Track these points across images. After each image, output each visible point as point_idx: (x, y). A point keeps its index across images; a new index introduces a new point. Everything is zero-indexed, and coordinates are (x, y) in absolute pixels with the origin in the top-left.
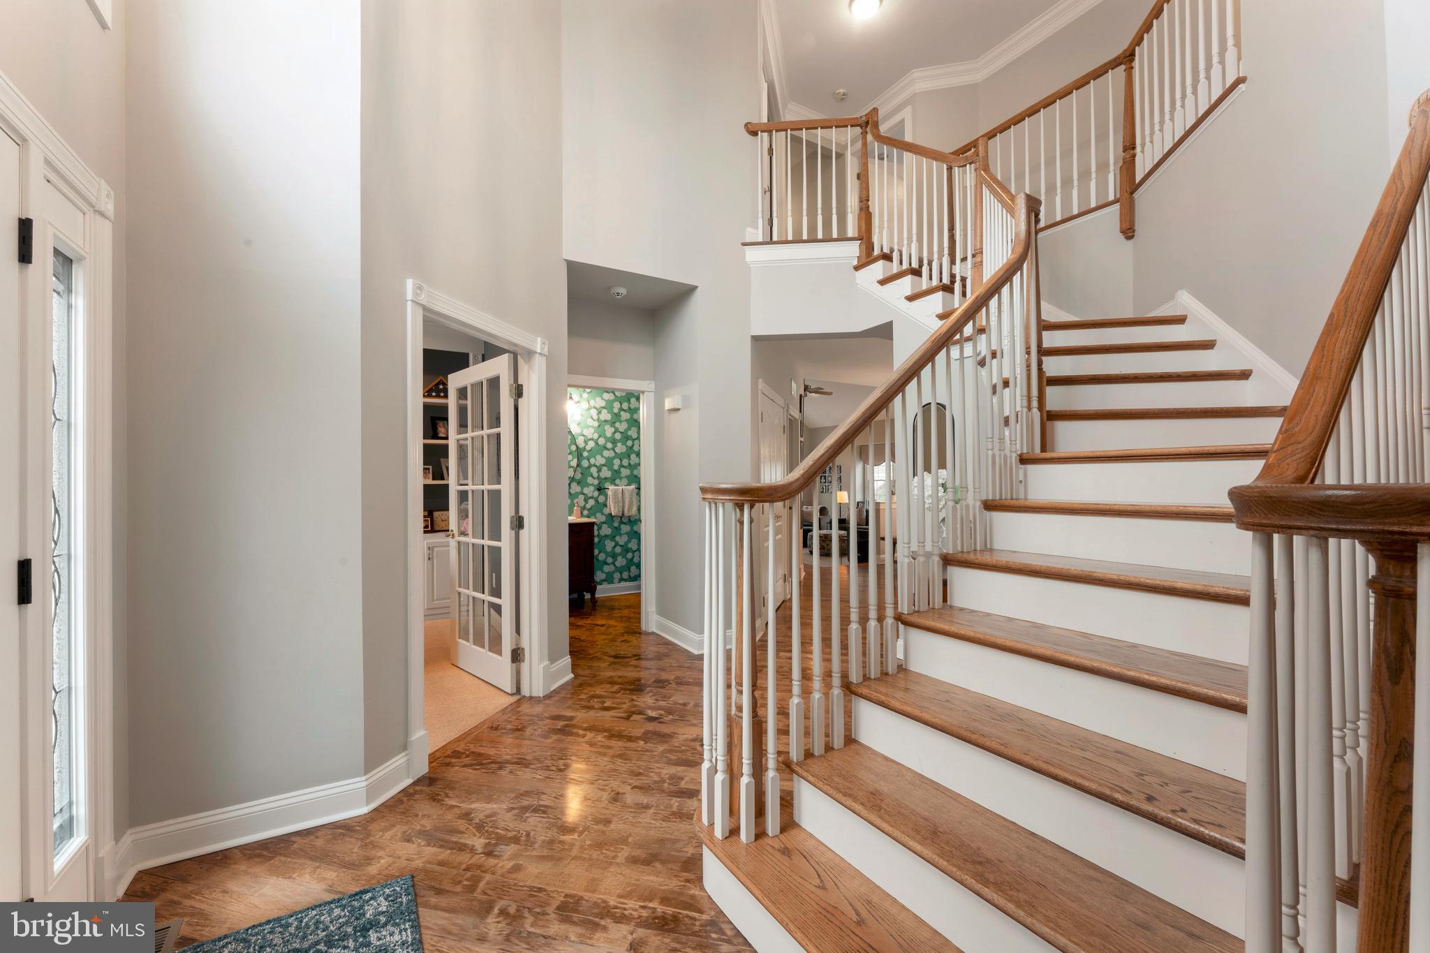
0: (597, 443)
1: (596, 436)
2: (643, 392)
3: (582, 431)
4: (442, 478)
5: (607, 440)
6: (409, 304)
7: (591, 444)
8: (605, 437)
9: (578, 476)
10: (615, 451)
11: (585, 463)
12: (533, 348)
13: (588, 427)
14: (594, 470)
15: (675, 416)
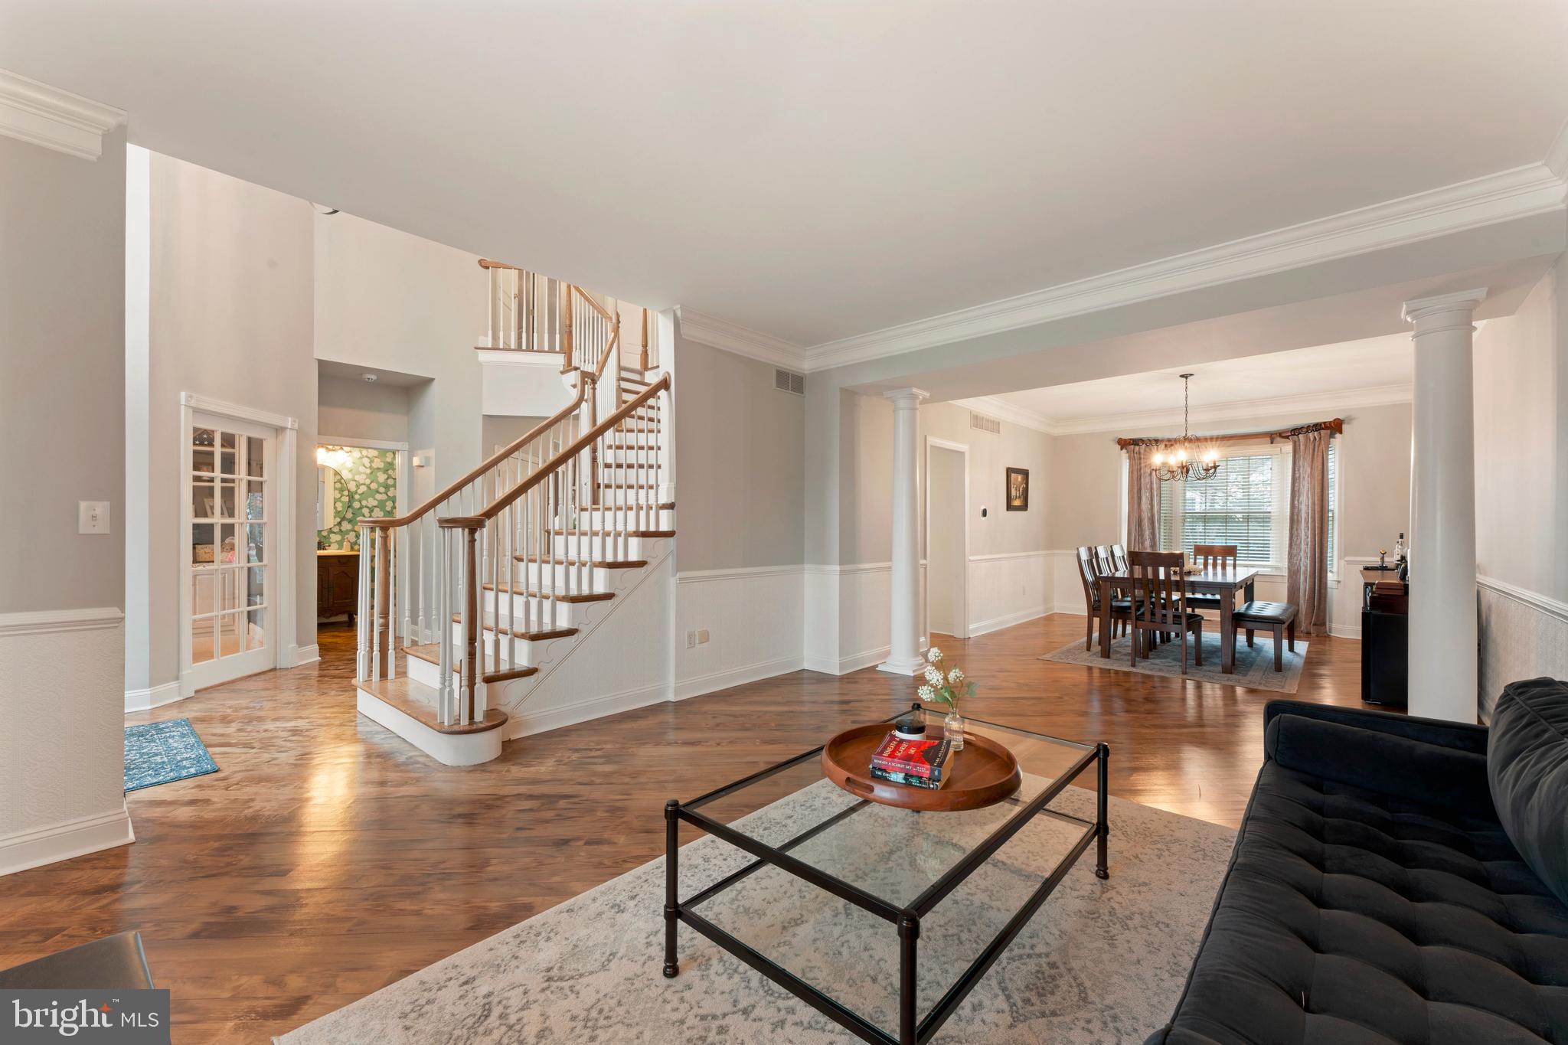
0: (369, 487)
1: (368, 481)
2: (398, 451)
3: (354, 477)
4: (206, 515)
5: (380, 485)
6: (183, 407)
7: (363, 489)
8: (378, 483)
9: (349, 515)
10: (387, 495)
11: (356, 505)
12: (283, 425)
13: (360, 473)
14: (366, 511)
15: (421, 470)
